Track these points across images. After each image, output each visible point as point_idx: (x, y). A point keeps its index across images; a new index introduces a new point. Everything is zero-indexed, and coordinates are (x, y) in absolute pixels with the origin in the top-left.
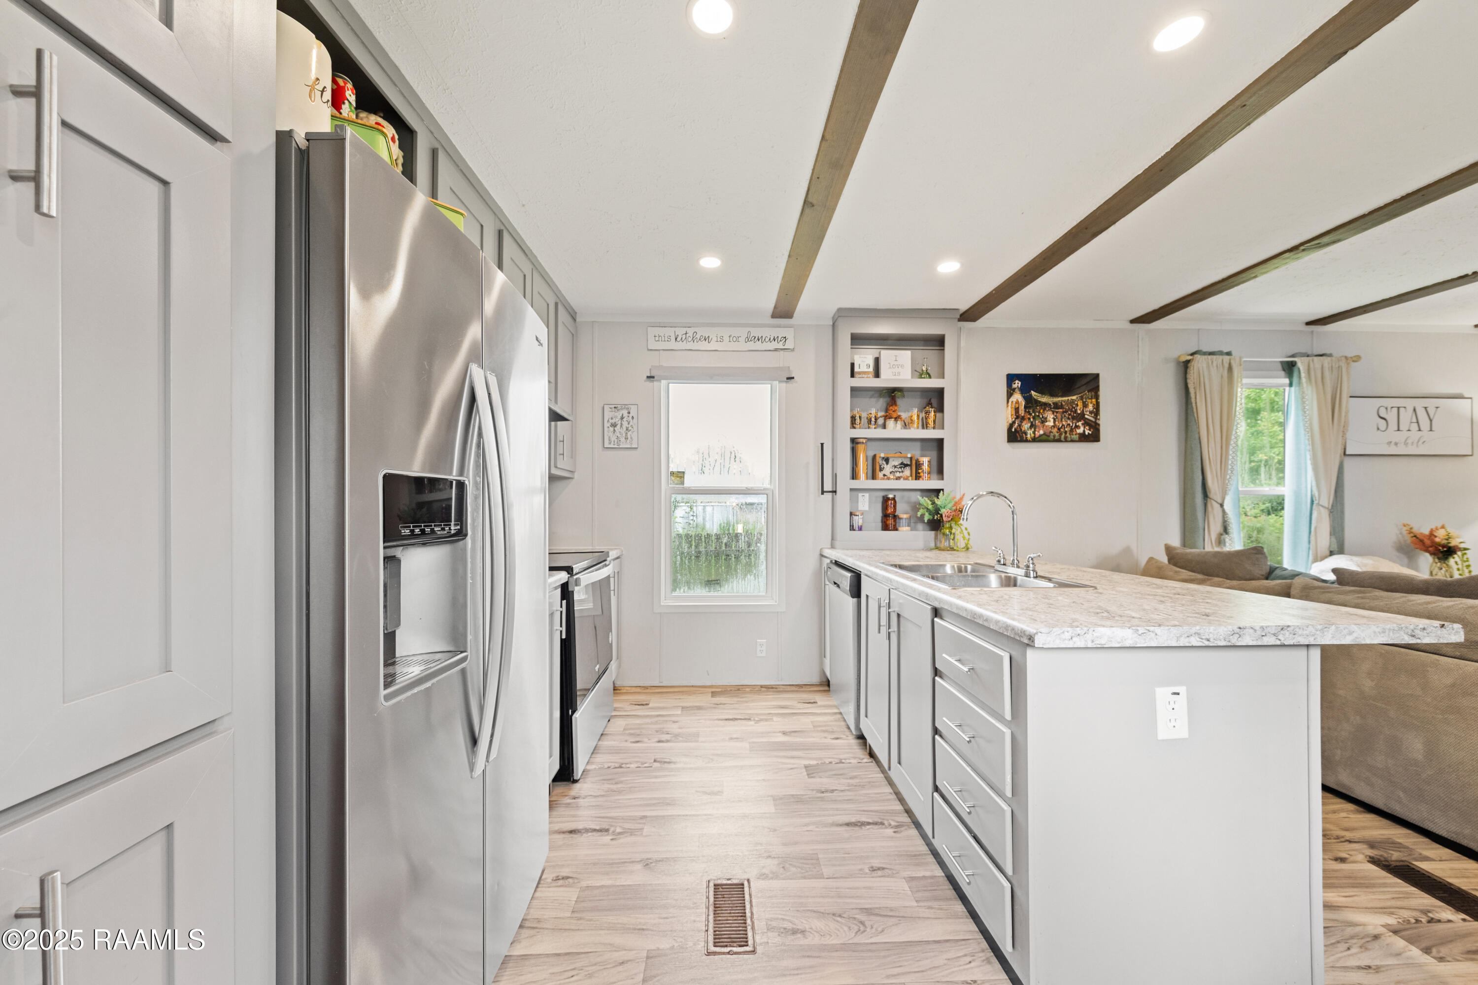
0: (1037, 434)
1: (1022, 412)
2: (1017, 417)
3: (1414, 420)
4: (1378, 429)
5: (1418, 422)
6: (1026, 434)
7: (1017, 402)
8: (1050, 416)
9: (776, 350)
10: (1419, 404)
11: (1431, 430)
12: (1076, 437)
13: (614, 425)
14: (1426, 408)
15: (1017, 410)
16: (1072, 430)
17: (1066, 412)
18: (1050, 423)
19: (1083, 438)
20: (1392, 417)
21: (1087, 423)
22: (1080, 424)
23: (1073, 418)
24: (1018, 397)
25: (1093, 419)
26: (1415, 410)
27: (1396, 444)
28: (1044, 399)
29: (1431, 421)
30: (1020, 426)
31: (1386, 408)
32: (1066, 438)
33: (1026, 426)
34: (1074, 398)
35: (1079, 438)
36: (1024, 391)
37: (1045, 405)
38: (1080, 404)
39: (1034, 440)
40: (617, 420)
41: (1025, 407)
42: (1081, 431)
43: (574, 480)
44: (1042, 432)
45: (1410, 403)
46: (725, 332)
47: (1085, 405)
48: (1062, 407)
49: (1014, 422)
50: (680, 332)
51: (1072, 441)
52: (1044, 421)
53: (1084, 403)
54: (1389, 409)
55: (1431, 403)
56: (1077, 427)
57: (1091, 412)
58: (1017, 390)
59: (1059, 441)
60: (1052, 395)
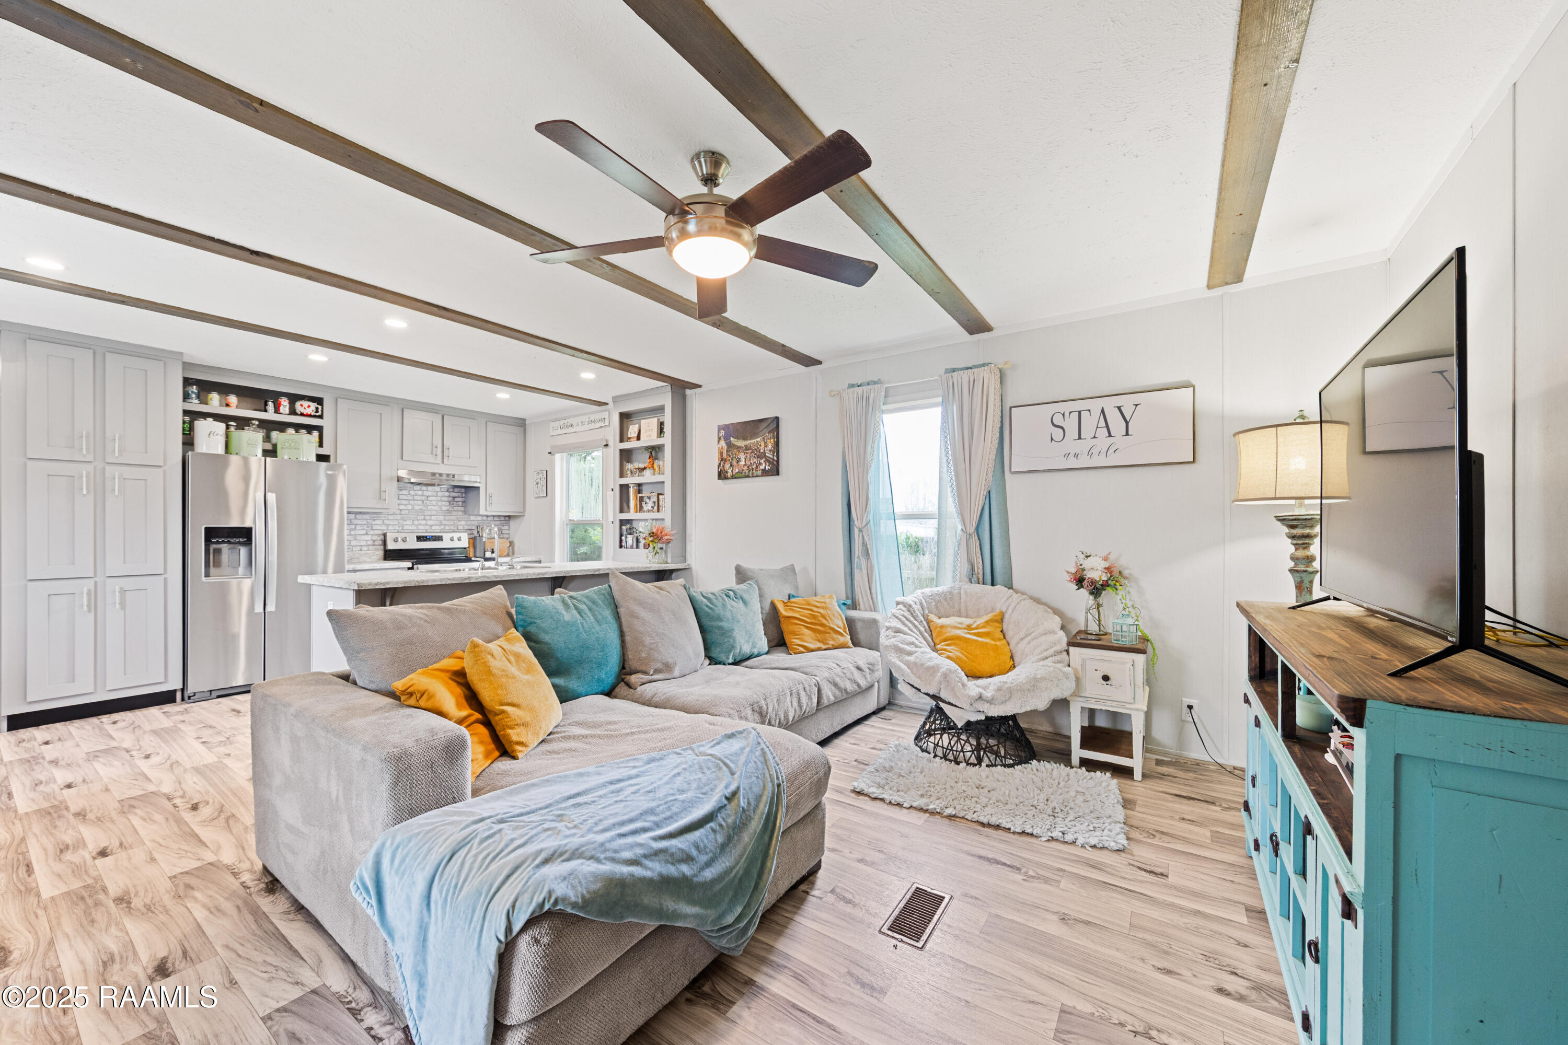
0: (734, 472)
1: (725, 456)
2: (722, 460)
3: (1102, 423)
4: (1052, 439)
5: (1107, 426)
6: (727, 472)
7: (722, 448)
8: (742, 456)
9: (601, 427)
10: (1109, 405)
11: (1127, 434)
12: (759, 473)
13: (537, 484)
14: (1119, 408)
15: (722, 453)
16: (757, 467)
17: (753, 452)
18: (742, 463)
19: (765, 473)
20: (1071, 425)
21: (768, 460)
22: (762, 461)
23: (758, 457)
24: (723, 443)
25: (771, 456)
26: (1103, 411)
27: (1076, 456)
28: (741, 443)
29: (1127, 423)
30: (723, 466)
31: (1063, 415)
32: (753, 473)
33: (727, 466)
34: (759, 439)
35: (762, 473)
36: (726, 438)
37: (739, 448)
38: (763, 444)
39: (733, 477)
40: (538, 480)
41: (727, 451)
42: (762, 467)
43: (525, 517)
44: (737, 470)
45: (1096, 405)
46: (579, 419)
47: (766, 445)
48: (750, 448)
49: (720, 464)
50: (562, 422)
51: (757, 476)
52: (738, 461)
53: (765, 443)
54: (1067, 415)
55: (1127, 402)
56: (760, 464)
57: (770, 451)
58: (722, 439)
59: (748, 476)
60: (745, 439)
